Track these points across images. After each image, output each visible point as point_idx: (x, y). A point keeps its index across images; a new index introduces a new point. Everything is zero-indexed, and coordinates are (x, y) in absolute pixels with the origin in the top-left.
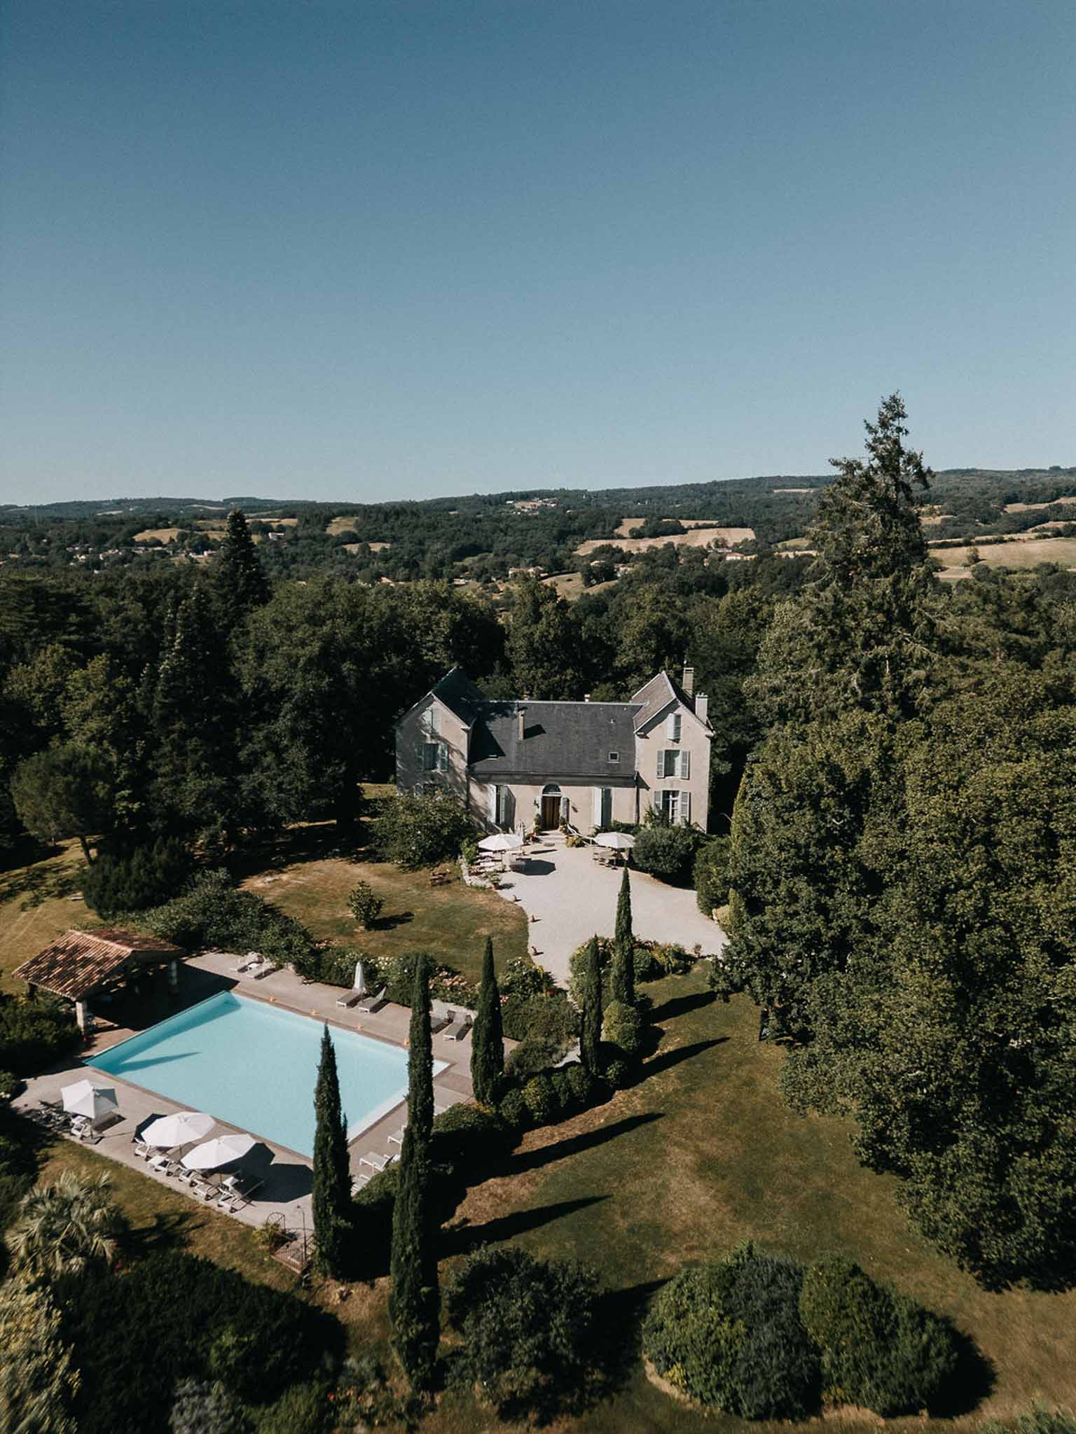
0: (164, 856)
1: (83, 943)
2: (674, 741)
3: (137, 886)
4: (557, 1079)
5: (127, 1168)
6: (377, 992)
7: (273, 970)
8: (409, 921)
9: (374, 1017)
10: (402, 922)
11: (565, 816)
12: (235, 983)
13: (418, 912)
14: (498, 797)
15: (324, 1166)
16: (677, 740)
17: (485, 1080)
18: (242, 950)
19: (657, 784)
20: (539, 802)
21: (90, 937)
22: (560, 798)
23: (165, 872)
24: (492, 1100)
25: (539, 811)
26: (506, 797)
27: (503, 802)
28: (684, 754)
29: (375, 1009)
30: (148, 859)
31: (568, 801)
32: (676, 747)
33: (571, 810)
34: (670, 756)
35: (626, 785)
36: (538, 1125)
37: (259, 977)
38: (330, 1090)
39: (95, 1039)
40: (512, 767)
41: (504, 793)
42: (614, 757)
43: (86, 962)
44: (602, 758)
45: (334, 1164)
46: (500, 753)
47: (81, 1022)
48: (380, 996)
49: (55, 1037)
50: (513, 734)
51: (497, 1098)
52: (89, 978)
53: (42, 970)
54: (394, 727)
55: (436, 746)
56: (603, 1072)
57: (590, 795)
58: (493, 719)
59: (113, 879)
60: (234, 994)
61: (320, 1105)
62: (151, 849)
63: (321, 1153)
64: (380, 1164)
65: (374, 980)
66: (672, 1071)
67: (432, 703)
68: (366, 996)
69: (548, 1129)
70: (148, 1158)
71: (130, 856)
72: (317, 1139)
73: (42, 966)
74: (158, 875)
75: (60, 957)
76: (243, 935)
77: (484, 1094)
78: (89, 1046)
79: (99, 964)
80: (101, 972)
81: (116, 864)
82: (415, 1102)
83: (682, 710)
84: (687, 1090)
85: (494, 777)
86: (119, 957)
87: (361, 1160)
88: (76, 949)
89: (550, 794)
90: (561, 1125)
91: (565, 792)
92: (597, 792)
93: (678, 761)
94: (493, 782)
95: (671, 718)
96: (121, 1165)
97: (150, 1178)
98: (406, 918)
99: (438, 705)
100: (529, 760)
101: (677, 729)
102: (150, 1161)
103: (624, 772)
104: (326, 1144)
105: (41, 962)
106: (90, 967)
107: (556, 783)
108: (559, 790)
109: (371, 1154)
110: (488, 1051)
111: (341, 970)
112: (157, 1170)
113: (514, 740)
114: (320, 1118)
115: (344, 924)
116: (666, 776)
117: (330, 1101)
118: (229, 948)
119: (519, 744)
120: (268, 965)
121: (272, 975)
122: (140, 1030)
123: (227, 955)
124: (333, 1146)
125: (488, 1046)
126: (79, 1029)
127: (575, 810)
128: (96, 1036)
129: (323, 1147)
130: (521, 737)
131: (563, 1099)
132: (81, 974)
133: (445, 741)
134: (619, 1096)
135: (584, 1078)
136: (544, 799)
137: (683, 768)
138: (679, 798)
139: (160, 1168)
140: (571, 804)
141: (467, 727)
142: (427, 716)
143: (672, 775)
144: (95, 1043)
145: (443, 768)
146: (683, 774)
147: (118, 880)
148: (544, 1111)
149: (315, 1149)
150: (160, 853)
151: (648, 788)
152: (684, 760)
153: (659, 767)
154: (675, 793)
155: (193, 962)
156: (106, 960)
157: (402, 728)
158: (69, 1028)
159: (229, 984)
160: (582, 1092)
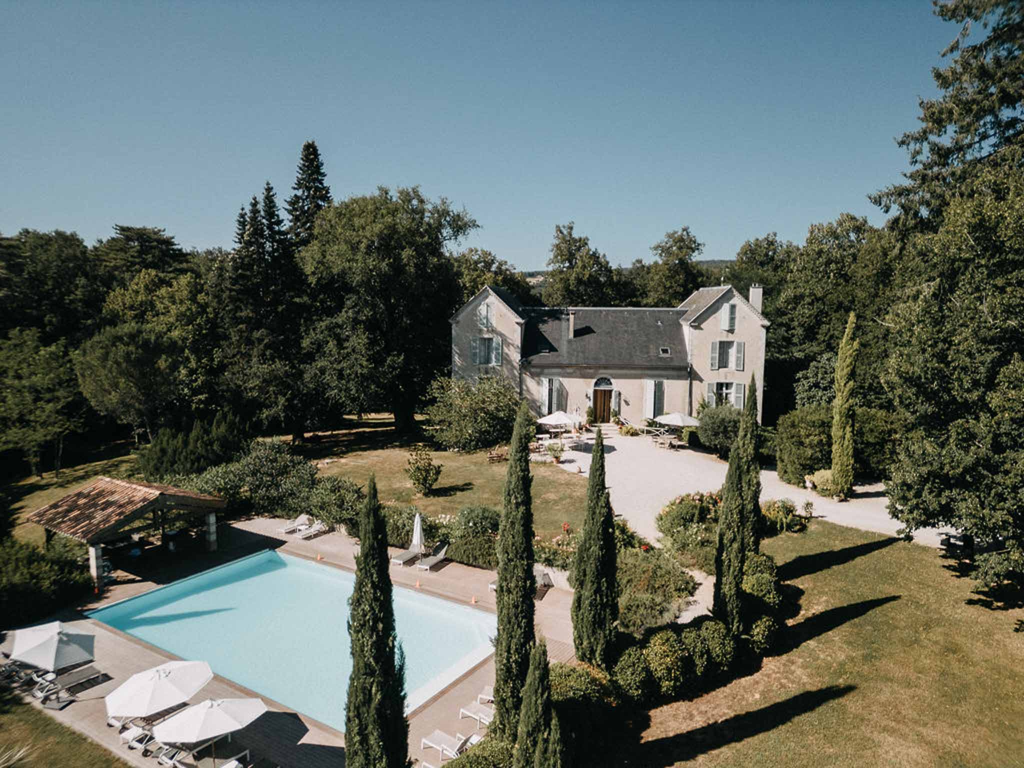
0: (223, 429)
1: (110, 487)
2: (728, 331)
3: (193, 457)
4: (689, 637)
5: (91, 744)
6: (436, 551)
7: (325, 533)
8: (471, 489)
9: (434, 575)
10: (462, 490)
11: (617, 409)
12: (282, 543)
13: (477, 482)
14: (551, 391)
15: (364, 740)
16: (731, 331)
17: (594, 633)
18: (291, 512)
19: (711, 376)
20: (591, 395)
21: (118, 482)
22: (611, 391)
23: (222, 446)
24: (603, 660)
25: (591, 404)
26: (558, 391)
27: (555, 395)
28: (739, 344)
29: (436, 567)
30: (207, 432)
31: (620, 394)
32: (730, 338)
33: (623, 403)
34: (724, 347)
35: (679, 378)
36: (666, 700)
37: (308, 538)
38: (376, 599)
39: (108, 591)
40: (565, 361)
41: (556, 385)
42: (665, 351)
43: (108, 504)
44: (653, 352)
45: (381, 737)
46: (552, 349)
47: (93, 572)
48: (441, 555)
49: (54, 582)
50: (563, 334)
51: (610, 659)
52: (106, 520)
53: (58, 513)
54: (450, 321)
55: (490, 340)
56: (748, 630)
57: (642, 389)
58: (545, 322)
59: (170, 451)
60: (280, 553)
61: (358, 627)
62: (210, 424)
63: (358, 716)
64: (451, 747)
65: (434, 537)
66: (835, 635)
67: (487, 297)
68: (426, 556)
69: (682, 707)
70: (124, 728)
71: (189, 430)
72: (352, 692)
73: (60, 509)
74: (215, 448)
75: (82, 501)
76: (292, 494)
77: (593, 652)
78: (99, 597)
79: (121, 506)
80: (120, 514)
81: (174, 436)
82: (509, 648)
83: (737, 300)
84: (867, 658)
85: (546, 371)
86: (144, 500)
87: (424, 740)
88: (101, 494)
89: (603, 387)
90: (698, 700)
91: (617, 385)
92: (649, 385)
93: (733, 352)
94: (546, 375)
95: (726, 307)
96: (85, 739)
97: (118, 759)
98: (466, 487)
99: (493, 299)
100: (581, 354)
101: (732, 319)
102: (126, 734)
103: (676, 363)
104: (368, 700)
105: (61, 506)
106: (111, 510)
107: (609, 377)
108: (611, 384)
109: (438, 732)
110: (598, 591)
111: (398, 528)
112: (131, 748)
113: (565, 339)
114: (357, 652)
115: (401, 493)
116: (719, 368)
117: (376, 620)
118: (279, 513)
119: (569, 341)
120: (318, 526)
121: (322, 537)
122: (163, 583)
123: (277, 519)
124: (381, 703)
125: (599, 583)
126: (90, 578)
127: (627, 403)
128: (111, 588)
129: (364, 704)
130: (571, 335)
131: (700, 664)
132: (99, 516)
133: (501, 335)
134: (770, 664)
135: (725, 637)
136: (595, 392)
137: (738, 359)
138: (733, 390)
139: (136, 744)
140: (623, 397)
141: (522, 321)
142: (483, 309)
143: (726, 367)
144: (109, 594)
145: (497, 360)
146: (737, 365)
147: (175, 451)
148: (676, 679)
149: (348, 709)
150: (218, 427)
151: (701, 380)
152: (738, 352)
153: (712, 358)
154: (728, 385)
155: (241, 525)
156: (130, 502)
157: (458, 322)
158: (76, 575)
159: (274, 544)
160: (724, 655)
